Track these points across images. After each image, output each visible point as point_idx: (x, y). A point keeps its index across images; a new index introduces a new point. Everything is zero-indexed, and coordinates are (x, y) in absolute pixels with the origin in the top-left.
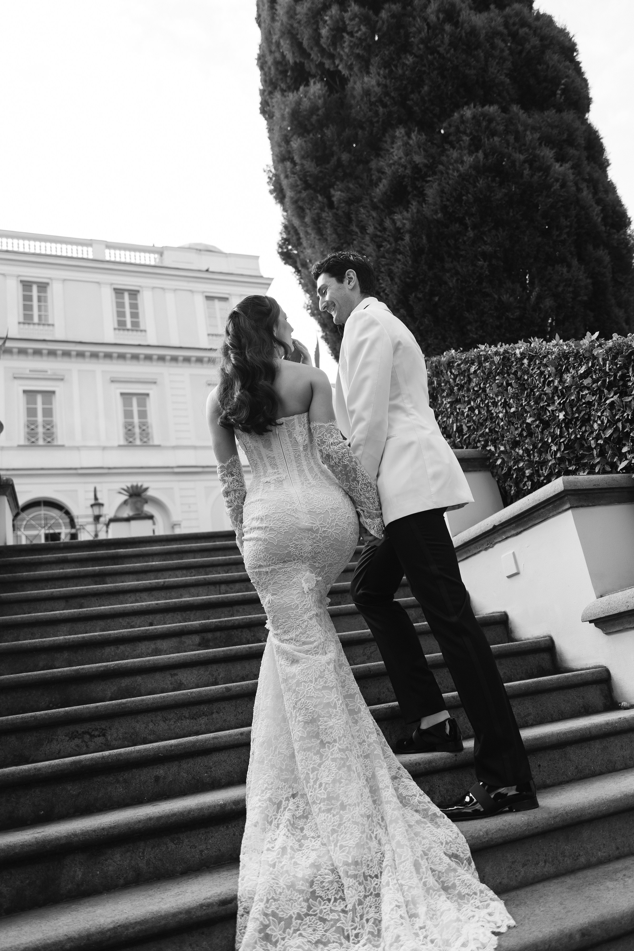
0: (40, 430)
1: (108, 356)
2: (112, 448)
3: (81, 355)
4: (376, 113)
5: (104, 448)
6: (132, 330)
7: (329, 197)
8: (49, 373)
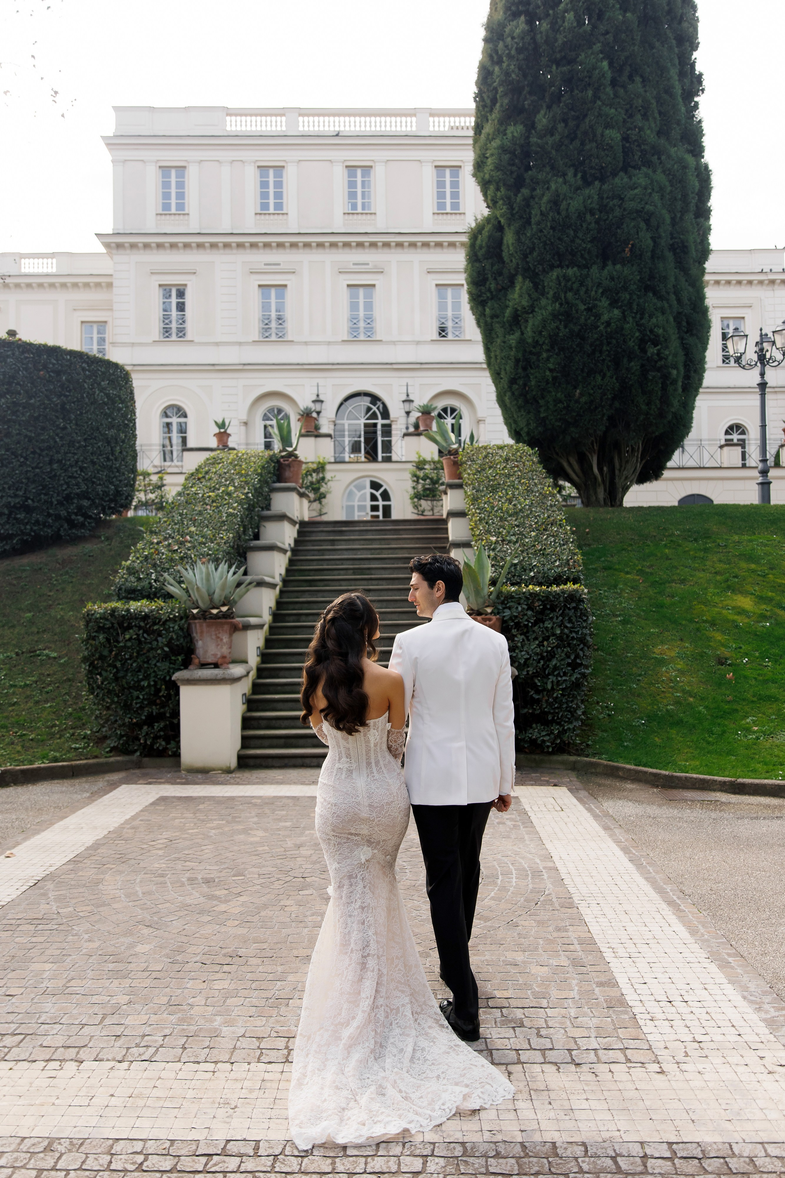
0: (362, 324)
1: (426, 245)
2: (425, 342)
3: (399, 245)
4: (511, 261)
5: (418, 343)
6: (451, 214)
7: (485, 310)
8: (370, 266)
